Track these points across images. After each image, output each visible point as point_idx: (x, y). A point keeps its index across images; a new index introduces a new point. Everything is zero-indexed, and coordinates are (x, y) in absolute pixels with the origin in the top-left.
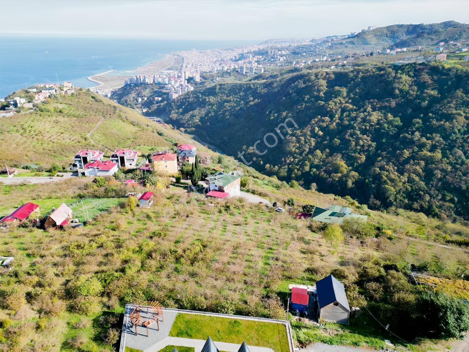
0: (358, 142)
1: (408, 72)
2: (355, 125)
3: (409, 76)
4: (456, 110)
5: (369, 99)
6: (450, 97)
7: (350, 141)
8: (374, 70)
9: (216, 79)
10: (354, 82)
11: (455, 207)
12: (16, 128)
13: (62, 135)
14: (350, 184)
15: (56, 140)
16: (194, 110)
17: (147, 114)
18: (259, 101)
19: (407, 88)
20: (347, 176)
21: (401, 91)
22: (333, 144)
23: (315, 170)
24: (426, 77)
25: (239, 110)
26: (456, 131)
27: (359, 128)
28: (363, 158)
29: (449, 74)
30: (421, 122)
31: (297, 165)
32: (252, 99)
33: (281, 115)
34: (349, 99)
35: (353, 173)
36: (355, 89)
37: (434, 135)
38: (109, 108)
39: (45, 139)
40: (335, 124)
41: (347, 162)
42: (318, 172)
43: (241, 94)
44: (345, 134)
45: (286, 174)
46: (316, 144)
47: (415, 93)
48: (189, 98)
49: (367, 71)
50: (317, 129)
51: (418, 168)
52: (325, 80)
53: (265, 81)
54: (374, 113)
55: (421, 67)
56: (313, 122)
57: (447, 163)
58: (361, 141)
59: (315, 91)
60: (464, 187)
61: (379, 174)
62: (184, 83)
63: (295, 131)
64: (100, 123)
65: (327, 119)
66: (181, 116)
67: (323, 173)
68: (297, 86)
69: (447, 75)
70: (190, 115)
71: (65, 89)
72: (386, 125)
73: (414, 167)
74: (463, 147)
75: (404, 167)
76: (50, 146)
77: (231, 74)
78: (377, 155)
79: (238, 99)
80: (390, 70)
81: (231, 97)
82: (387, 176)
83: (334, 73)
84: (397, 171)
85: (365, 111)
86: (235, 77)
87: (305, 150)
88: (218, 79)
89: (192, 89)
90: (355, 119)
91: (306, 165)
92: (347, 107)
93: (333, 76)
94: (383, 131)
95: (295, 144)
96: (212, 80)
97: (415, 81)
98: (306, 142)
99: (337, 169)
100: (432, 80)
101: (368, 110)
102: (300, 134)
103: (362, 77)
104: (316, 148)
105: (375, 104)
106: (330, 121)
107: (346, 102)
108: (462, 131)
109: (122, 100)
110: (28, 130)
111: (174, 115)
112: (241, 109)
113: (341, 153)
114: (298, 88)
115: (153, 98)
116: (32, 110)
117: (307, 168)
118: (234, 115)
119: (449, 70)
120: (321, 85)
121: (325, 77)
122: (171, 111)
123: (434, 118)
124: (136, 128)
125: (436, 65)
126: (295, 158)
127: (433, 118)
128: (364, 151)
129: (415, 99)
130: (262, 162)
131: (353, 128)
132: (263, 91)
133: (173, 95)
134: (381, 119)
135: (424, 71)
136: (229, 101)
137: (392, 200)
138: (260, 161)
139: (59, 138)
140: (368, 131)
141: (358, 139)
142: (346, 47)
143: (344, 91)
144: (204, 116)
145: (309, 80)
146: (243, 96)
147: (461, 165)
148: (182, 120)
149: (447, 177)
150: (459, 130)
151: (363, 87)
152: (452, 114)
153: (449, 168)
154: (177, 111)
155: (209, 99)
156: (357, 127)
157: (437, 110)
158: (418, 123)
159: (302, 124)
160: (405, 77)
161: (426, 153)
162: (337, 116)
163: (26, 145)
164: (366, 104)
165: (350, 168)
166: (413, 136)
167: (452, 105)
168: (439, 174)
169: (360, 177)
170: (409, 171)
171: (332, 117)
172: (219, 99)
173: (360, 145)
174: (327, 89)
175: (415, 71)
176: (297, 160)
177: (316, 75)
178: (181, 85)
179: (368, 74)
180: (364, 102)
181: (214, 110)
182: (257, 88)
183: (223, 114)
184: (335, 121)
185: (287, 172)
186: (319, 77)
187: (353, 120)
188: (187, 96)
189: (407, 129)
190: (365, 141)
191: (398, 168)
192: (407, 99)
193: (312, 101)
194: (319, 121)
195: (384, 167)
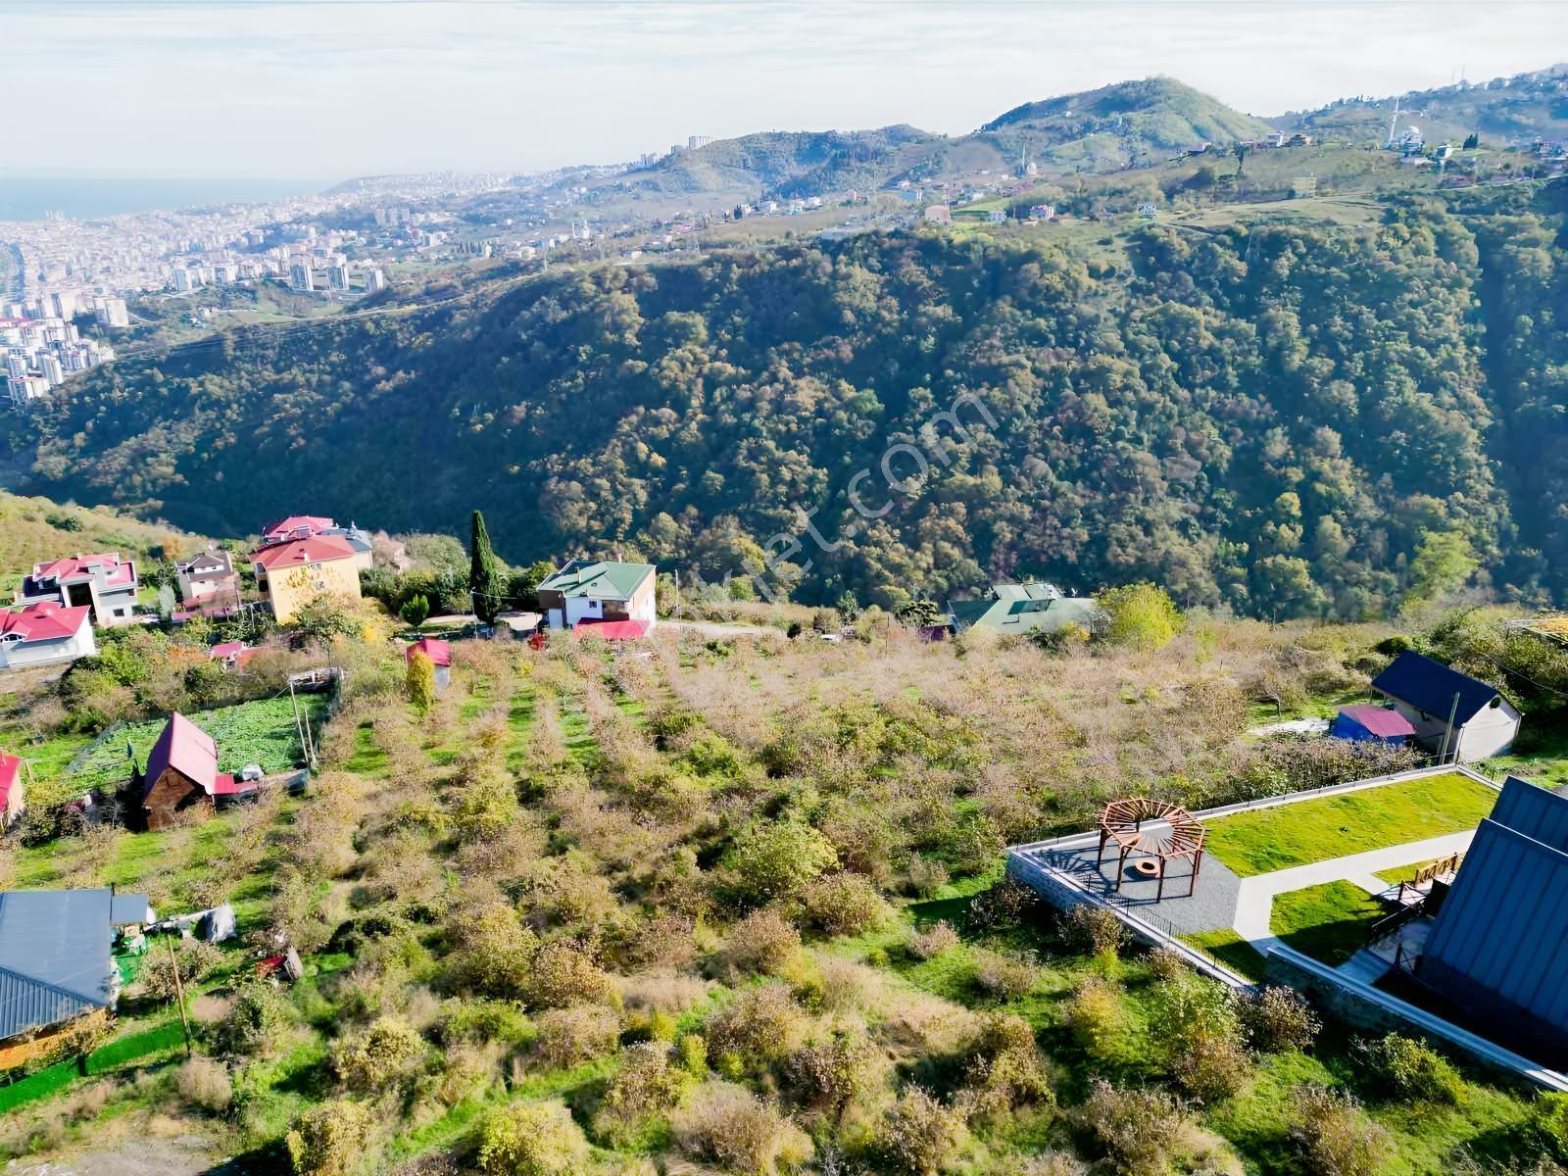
0: (778, 473)
1: (866, 257)
2: (757, 423)
3: (871, 270)
4: (1009, 354)
5: (777, 344)
6: (985, 322)
7: (754, 472)
8: (771, 257)
9: (201, 313)
10: (721, 293)
16: (145, 429)
18: (413, 375)
19: (871, 304)
21: (859, 313)
22: (705, 487)
24: (912, 271)
25: (338, 414)
26: (1021, 408)
27: (770, 430)
29: (968, 259)
30: (931, 396)
32: (380, 370)
33: (510, 414)
34: (721, 348)
36: (729, 316)
40: (694, 425)
41: (757, 536)
43: (334, 358)
44: (735, 455)
46: (651, 495)
47: (895, 317)
48: (109, 389)
49: (752, 259)
50: (642, 448)
51: (951, 522)
52: (629, 292)
53: (413, 307)
54: (802, 383)
55: (895, 242)
56: (626, 428)
57: (1019, 500)
58: (783, 468)
59: (606, 329)
60: (1072, 556)
61: (859, 559)
62: (68, 337)
63: (572, 464)
65: (667, 412)
66: (86, 463)
68: (540, 317)
69: (966, 261)
70: (127, 452)
72: (842, 415)
73: (942, 522)
74: (1044, 449)
75: (917, 527)
77: (260, 294)
78: (836, 504)
79: (326, 378)
80: (816, 254)
81: (295, 370)
82: (879, 559)
83: (653, 271)
84: (902, 540)
85: (774, 378)
86: (279, 305)
87: (622, 521)
88: (207, 313)
89: (108, 355)
90: (751, 405)
92: (720, 372)
93: (651, 280)
94: (837, 431)
95: (581, 504)
96: (185, 319)
97: (888, 283)
98: (617, 495)
99: (734, 563)
100: (930, 278)
101: (781, 376)
102: (591, 470)
103: (742, 277)
104: (654, 509)
105: (796, 355)
106: (679, 420)
107: (714, 358)
108: (1034, 408)
111: (53, 459)
112: (347, 410)
113: (735, 513)
114: (546, 325)
118: (323, 432)
119: (966, 246)
120: (622, 311)
121: (628, 284)
122: (35, 444)
123: (961, 381)
125: (931, 236)
126: (592, 549)
127: (957, 382)
128: (800, 499)
129: (900, 334)
131: (753, 432)
132: (416, 341)
133: (28, 385)
134: (826, 399)
135: (906, 253)
136: (290, 387)
140: (795, 436)
141: (774, 466)
142: (637, 198)
143: (699, 323)
144: (192, 449)
145: (578, 297)
146: (343, 364)
147: (1052, 499)
148: (97, 474)
149: (1027, 535)
150: (1027, 407)
151: (750, 307)
152: (1000, 365)
153: (1027, 512)
154: (62, 444)
155: (201, 384)
156: (764, 430)
157: (961, 357)
158: (924, 399)
159: (591, 441)
160: (860, 274)
161: (961, 478)
162: (695, 402)
164: (771, 358)
167: (996, 342)
168: (1005, 532)
169: (808, 575)
170: (931, 535)
171: (680, 405)
172: (245, 383)
173: (782, 481)
174: (642, 320)
175: (884, 254)
177: (598, 279)
178: (57, 345)
179: (757, 268)
180: (763, 352)
181: (233, 422)
182: (392, 333)
183: (277, 433)
184: (692, 419)
186: (607, 285)
187: (745, 410)
188: (100, 384)
189: (900, 420)
190: (796, 468)
191: (904, 532)
192: (879, 334)
193: (603, 362)
194: (644, 421)
195: (866, 534)
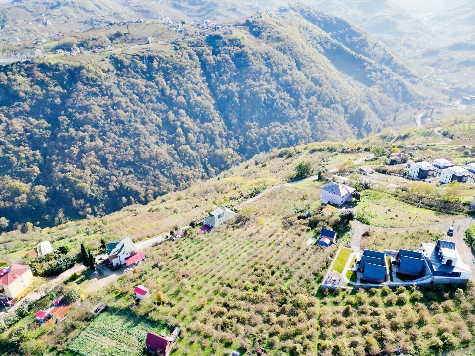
0: (19, 155)
1: (19, 72)
3: (23, 76)
4: (88, 101)
6: (75, 91)
7: (8, 158)
11: (135, 175)
14: (43, 199)
19: (29, 89)
20: (33, 193)
21: (26, 93)
24: (40, 75)
26: (99, 118)
27: (8, 141)
28: (37, 169)
29: (59, 69)
30: (67, 119)
35: (38, 188)
37: (85, 126)
41: (21, 179)
47: (41, 92)
51: (92, 158)
54: (13, 121)
57: (110, 146)
58: (20, 153)
60: (132, 159)
61: (65, 177)
72: (36, 130)
73: (89, 159)
74: (111, 129)
75: (81, 162)
78: (48, 161)
82: (73, 176)
84: (78, 168)
94: (36, 136)
97: (32, 80)
99: (16, 193)
100: (48, 77)
101: (3, 120)
105: (6, 111)
108: (103, 117)
113: (7, 174)
119: (57, 65)
123: (76, 112)
125: (41, 62)
127: (74, 113)
128: (32, 163)
129: (45, 98)
134: (26, 126)
135: (35, 69)
137: (92, 194)
140: (20, 141)
141: (16, 153)
147: (120, 144)
149: (116, 156)
150: (101, 117)
152: (87, 106)
153: (114, 150)
156: (6, 141)
157: (72, 104)
158: (65, 120)
160: (20, 79)
161: (89, 144)
165: (30, 184)
166: (69, 133)
167: (82, 98)
168: (110, 157)
169: (48, 188)
170: (87, 164)
175: (25, 70)
189: (59, 128)
190: (26, 152)
191: (77, 165)
192: (37, 99)
195: (64, 169)
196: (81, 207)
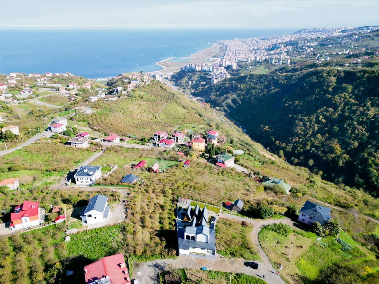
0: (354, 131)
2: (354, 117)
5: (370, 96)
7: (347, 129)
10: (360, 80)
12: (119, 109)
13: (143, 114)
14: (341, 163)
15: (139, 118)
16: (228, 93)
17: (194, 94)
18: (279, 90)
20: (339, 157)
22: (333, 130)
23: (314, 149)
25: (262, 96)
27: (357, 119)
28: (356, 144)
31: (301, 144)
32: (273, 88)
33: (294, 103)
34: (353, 95)
35: (345, 155)
36: (359, 87)
38: (170, 95)
39: (135, 116)
40: (337, 114)
41: (341, 146)
42: (316, 152)
43: (266, 83)
44: (345, 123)
45: (291, 150)
46: (319, 129)
48: (225, 84)
49: (373, 72)
50: (321, 117)
52: (335, 77)
53: (286, 73)
54: (372, 109)
56: (319, 111)
58: (356, 130)
59: (325, 86)
61: (367, 159)
62: (224, 71)
63: (303, 117)
64: (164, 106)
65: (331, 110)
66: (218, 98)
67: (320, 153)
68: (311, 81)
70: (224, 97)
71: (144, 81)
76: (137, 121)
77: (262, 64)
78: (367, 143)
79: (263, 87)
81: (257, 85)
82: (373, 161)
83: (344, 72)
85: (365, 106)
86: (265, 66)
87: (309, 133)
88: (250, 67)
89: (229, 76)
90: (354, 112)
91: (308, 145)
92: (350, 101)
93: (342, 74)
94: (377, 124)
95: (301, 127)
96: (246, 68)
98: (310, 127)
99: (332, 151)
101: (367, 105)
102: (307, 120)
103: (368, 77)
104: (318, 132)
105: (374, 100)
106: (333, 112)
107: (350, 97)
109: (178, 82)
110: (126, 110)
111: (213, 96)
112: (264, 95)
113: (338, 138)
114: (311, 83)
115: (200, 82)
116: (127, 96)
117: (308, 148)
118: (258, 99)
120: (331, 82)
121: (336, 75)
122: (211, 93)
124: (186, 111)
126: (299, 138)
128: (357, 139)
130: (273, 139)
131: (352, 119)
132: (283, 82)
133: (214, 81)
136: (255, 89)
137: (374, 181)
138: (272, 138)
139: (141, 116)
140: (364, 122)
141: (354, 128)
143: (350, 88)
144: (235, 98)
145: (322, 77)
146: (267, 85)
148: (218, 100)
151: (367, 85)
154: (215, 93)
155: (240, 85)
156: (355, 119)
159: (309, 113)
162: (340, 108)
163: (125, 120)
164: (366, 100)
165: (344, 151)
169: (350, 159)
171: (335, 108)
172: (248, 86)
173: (355, 134)
174: (335, 85)
176: (301, 140)
177: (329, 73)
178: (221, 73)
179: (374, 75)
180: (365, 98)
181: (243, 94)
182: (279, 79)
183: (250, 98)
184: (337, 112)
185: (292, 148)
186: (331, 74)
187: (352, 113)
188: (224, 83)
190: (360, 131)
193: (321, 94)
194: (324, 111)
195: (372, 153)
196: (359, 185)
